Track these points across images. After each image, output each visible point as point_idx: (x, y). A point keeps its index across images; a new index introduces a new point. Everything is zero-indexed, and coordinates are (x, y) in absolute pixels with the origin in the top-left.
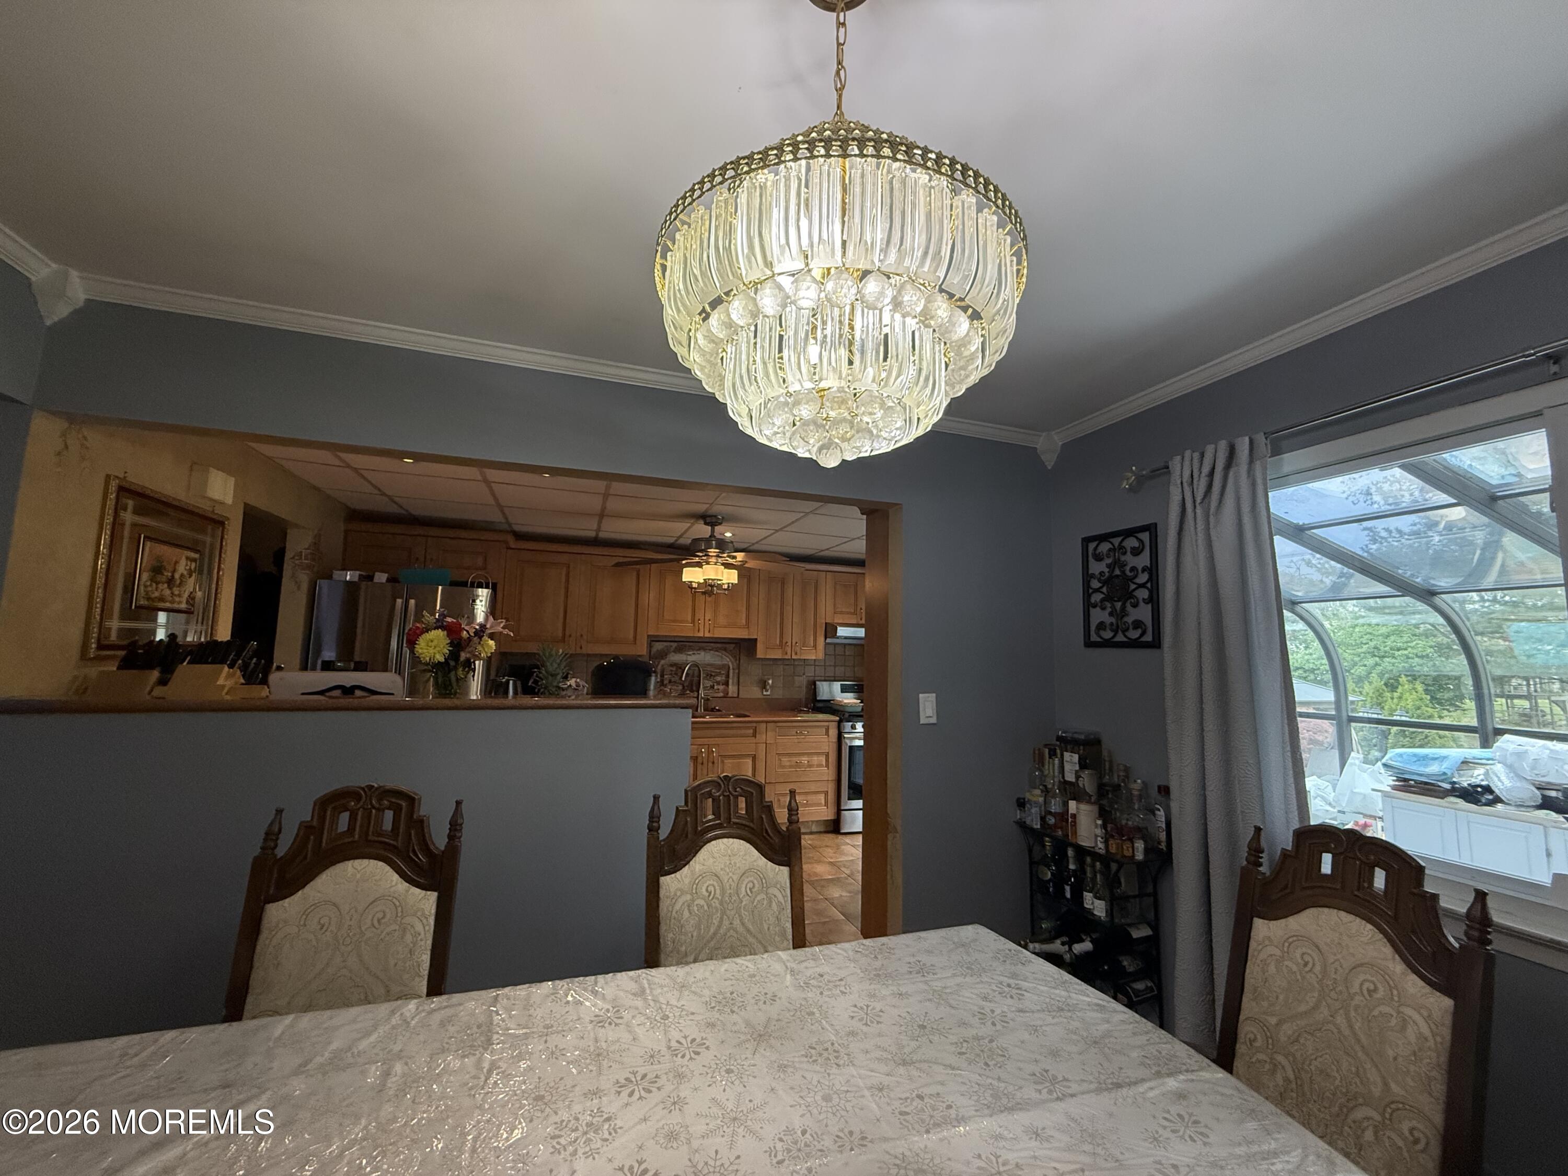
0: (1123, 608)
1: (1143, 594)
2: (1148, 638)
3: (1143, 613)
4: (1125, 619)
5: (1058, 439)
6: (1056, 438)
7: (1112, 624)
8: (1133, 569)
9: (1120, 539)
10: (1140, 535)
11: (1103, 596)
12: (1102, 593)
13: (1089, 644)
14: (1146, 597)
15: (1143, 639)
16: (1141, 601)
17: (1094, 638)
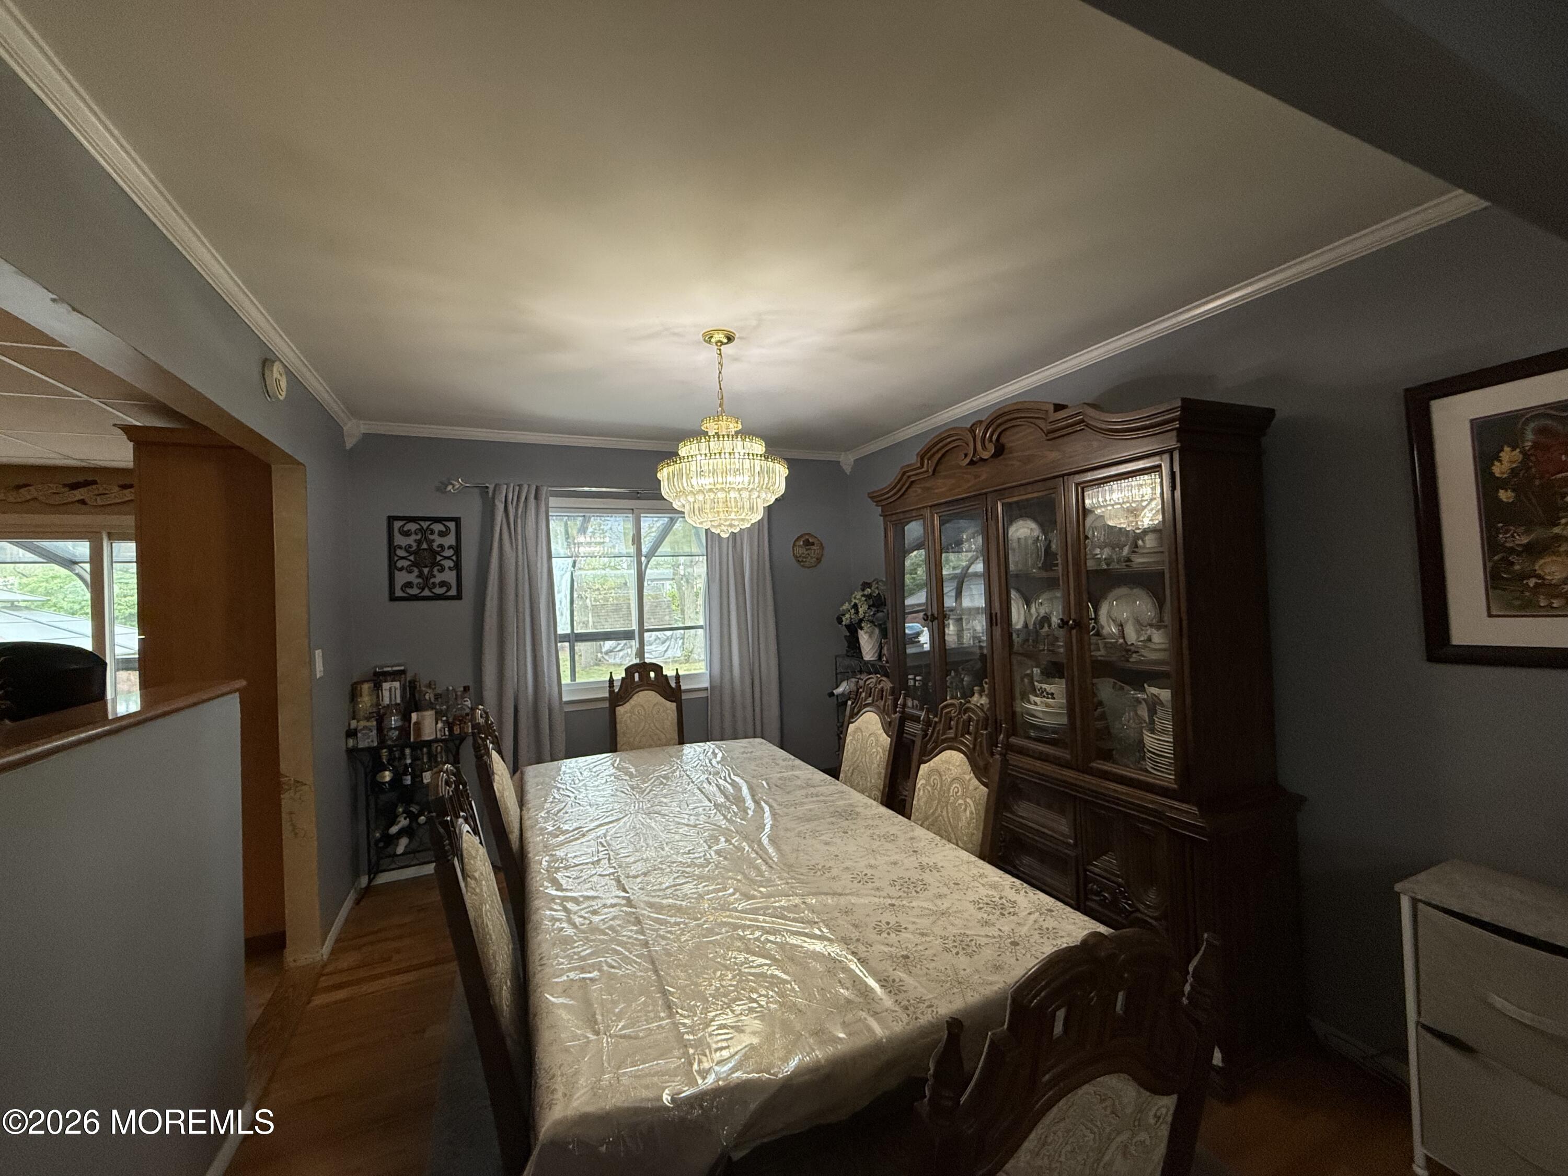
0: (431, 571)
1: (448, 564)
2: (453, 592)
3: (449, 576)
4: (432, 580)
5: (364, 427)
6: (362, 426)
7: (418, 583)
8: (441, 546)
9: (429, 523)
10: (447, 523)
11: (409, 563)
12: (410, 560)
13: (393, 598)
14: (452, 565)
15: (449, 594)
16: (447, 568)
17: (399, 593)
